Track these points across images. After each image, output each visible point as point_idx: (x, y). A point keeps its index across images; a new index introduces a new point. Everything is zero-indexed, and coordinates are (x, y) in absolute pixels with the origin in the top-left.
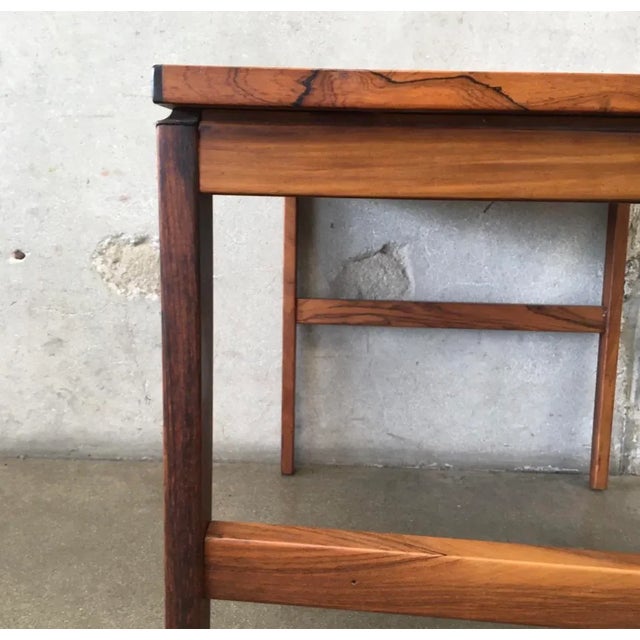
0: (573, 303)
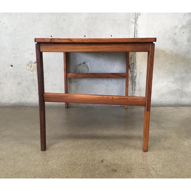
0: (121, 72)
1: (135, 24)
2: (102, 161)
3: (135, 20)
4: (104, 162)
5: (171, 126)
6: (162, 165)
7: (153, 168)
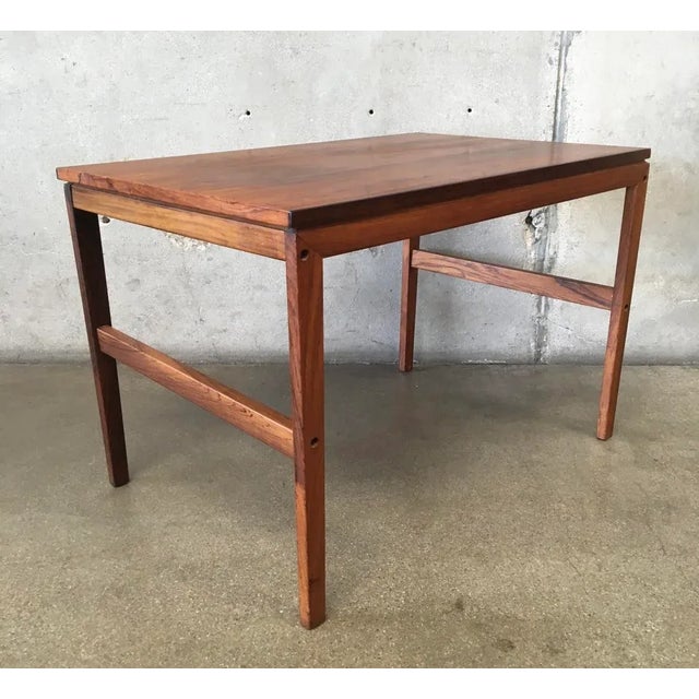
1: (559, 65)
2: (459, 606)
3: (560, 51)
4: (467, 610)
5: (681, 452)
6: (665, 622)
7: (636, 637)
